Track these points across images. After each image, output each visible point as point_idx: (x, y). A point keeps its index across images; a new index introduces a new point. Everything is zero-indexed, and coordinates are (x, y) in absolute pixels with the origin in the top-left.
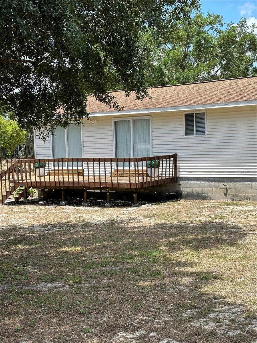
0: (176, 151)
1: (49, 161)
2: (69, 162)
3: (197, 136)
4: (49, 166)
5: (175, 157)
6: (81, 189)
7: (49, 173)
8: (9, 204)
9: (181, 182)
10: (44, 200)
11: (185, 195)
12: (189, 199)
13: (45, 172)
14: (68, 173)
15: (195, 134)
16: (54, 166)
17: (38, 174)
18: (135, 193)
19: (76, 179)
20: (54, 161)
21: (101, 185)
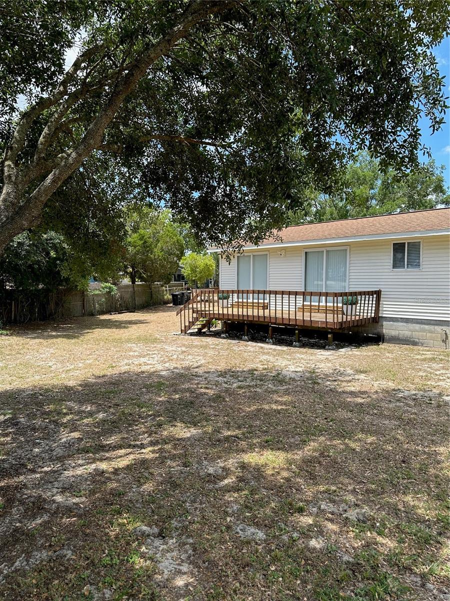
0: (379, 286)
1: (233, 292)
2: (254, 294)
3: (409, 269)
4: (233, 298)
5: (378, 293)
6: (266, 324)
7: (233, 305)
8: (192, 334)
9: (384, 323)
10: (226, 333)
11: (389, 338)
12: (395, 344)
13: (229, 303)
14: (253, 306)
15: (406, 266)
16: (238, 298)
17: (221, 305)
18: (330, 333)
19: (261, 313)
20: (238, 292)
21: (290, 322)
